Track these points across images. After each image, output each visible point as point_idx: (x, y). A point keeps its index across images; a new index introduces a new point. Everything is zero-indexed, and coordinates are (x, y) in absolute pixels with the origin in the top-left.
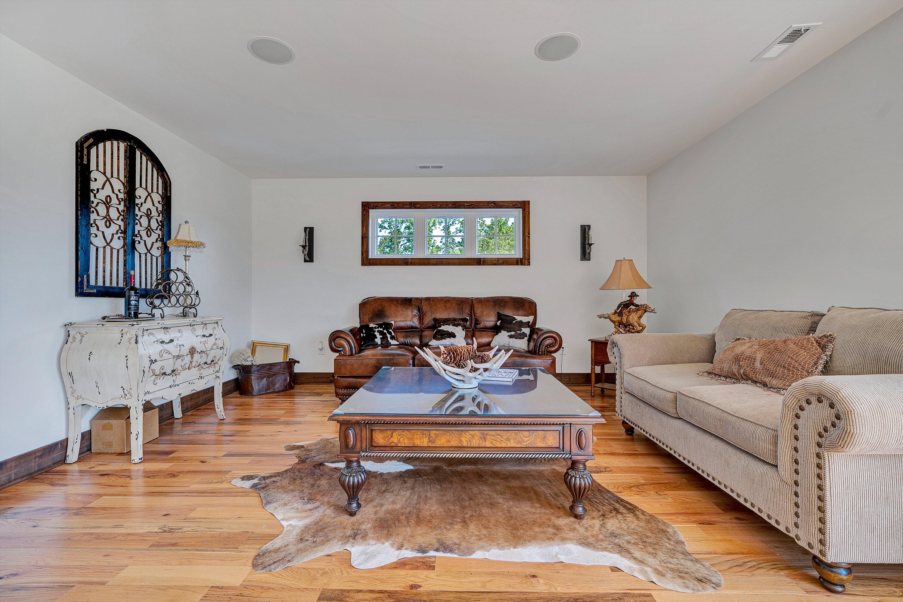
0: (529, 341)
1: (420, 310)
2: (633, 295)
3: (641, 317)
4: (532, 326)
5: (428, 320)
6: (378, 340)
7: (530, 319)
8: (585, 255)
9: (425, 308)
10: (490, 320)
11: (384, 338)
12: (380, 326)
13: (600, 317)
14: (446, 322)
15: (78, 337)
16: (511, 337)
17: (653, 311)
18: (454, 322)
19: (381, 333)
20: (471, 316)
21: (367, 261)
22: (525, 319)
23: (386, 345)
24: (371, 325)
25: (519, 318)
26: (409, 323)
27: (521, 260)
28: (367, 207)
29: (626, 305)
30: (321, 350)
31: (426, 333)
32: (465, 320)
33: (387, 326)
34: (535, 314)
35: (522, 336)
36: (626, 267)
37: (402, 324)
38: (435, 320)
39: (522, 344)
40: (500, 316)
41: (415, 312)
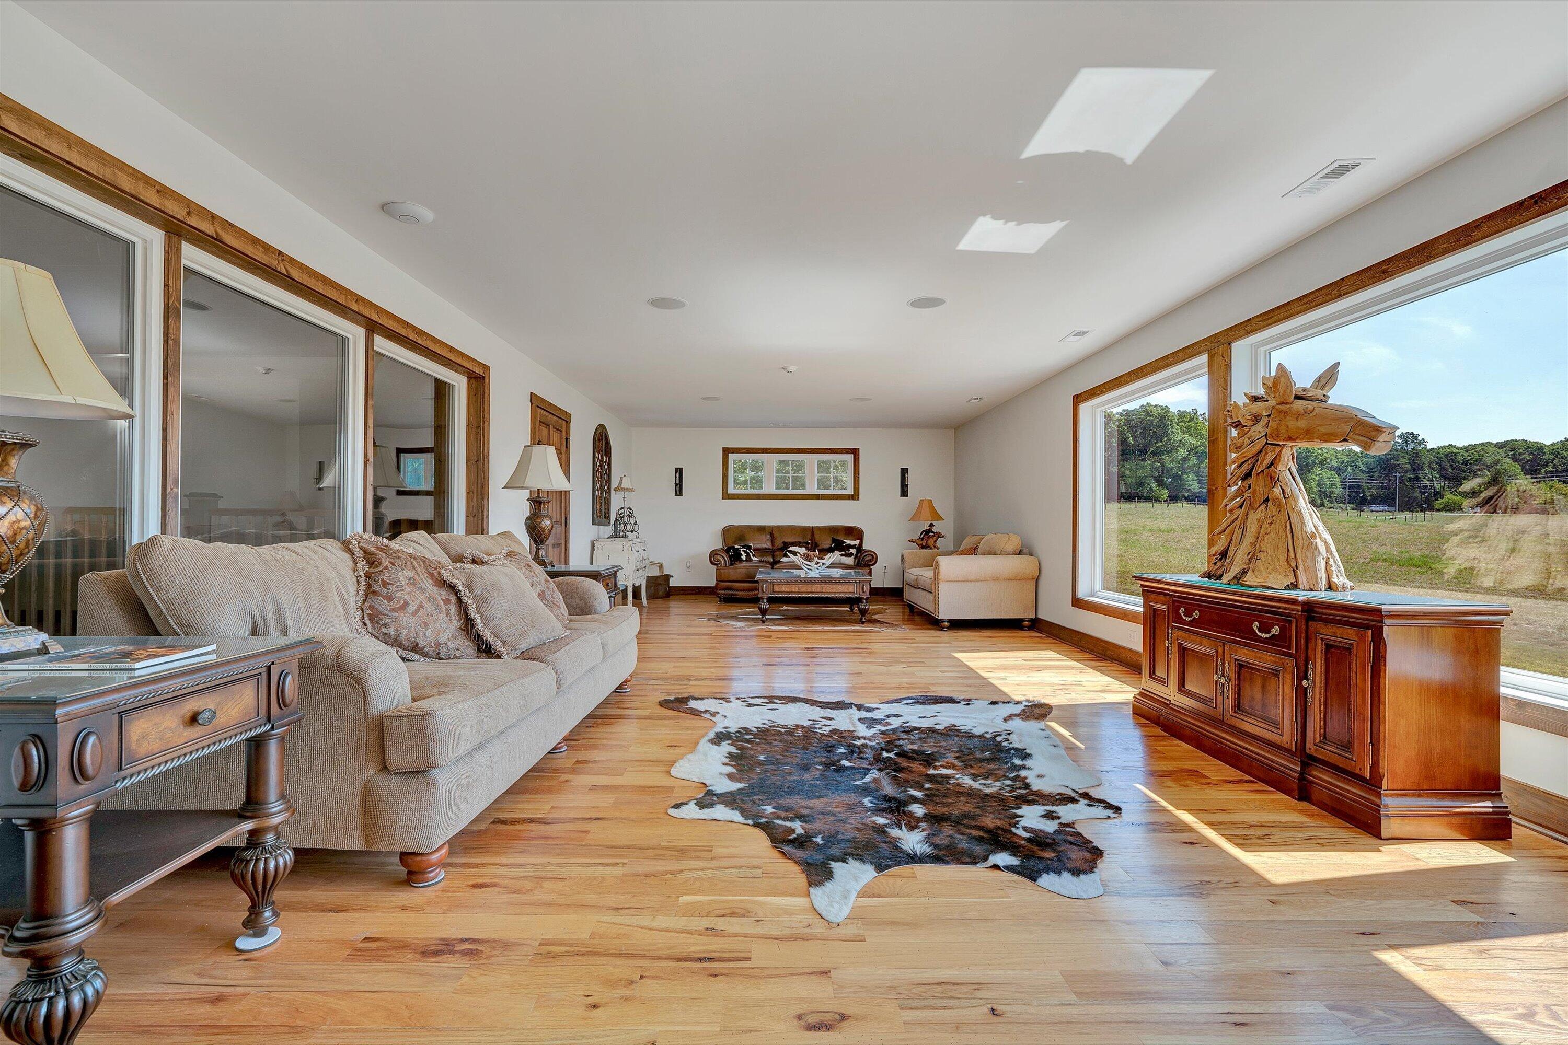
0: (855, 558)
1: (772, 535)
2: (932, 525)
3: (936, 541)
4: (859, 548)
5: (779, 544)
6: (744, 557)
7: (857, 542)
8: (904, 493)
9: (776, 534)
10: (827, 544)
11: (748, 555)
12: (744, 547)
13: (910, 541)
14: (793, 544)
15: (600, 547)
16: (842, 555)
17: (943, 537)
18: (799, 544)
19: (745, 552)
20: (811, 540)
21: (726, 496)
22: (852, 543)
23: (749, 559)
24: (736, 547)
25: (848, 542)
26: (764, 546)
27: (852, 495)
28: (727, 451)
29: (927, 532)
30: (688, 567)
31: (777, 553)
32: (808, 543)
33: (749, 547)
34: (861, 539)
35: (851, 555)
36: (926, 504)
37: (759, 546)
38: (784, 543)
39: (850, 561)
40: (834, 541)
41: (768, 537)
